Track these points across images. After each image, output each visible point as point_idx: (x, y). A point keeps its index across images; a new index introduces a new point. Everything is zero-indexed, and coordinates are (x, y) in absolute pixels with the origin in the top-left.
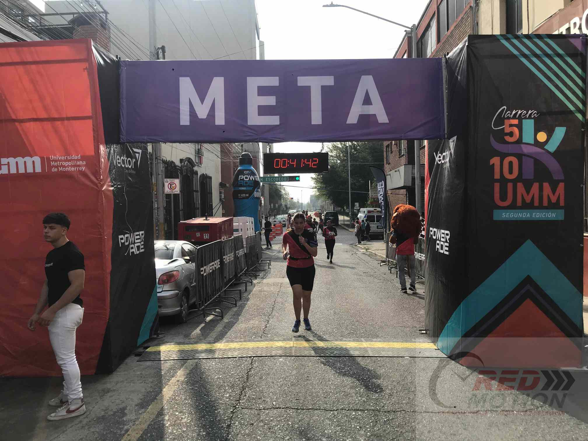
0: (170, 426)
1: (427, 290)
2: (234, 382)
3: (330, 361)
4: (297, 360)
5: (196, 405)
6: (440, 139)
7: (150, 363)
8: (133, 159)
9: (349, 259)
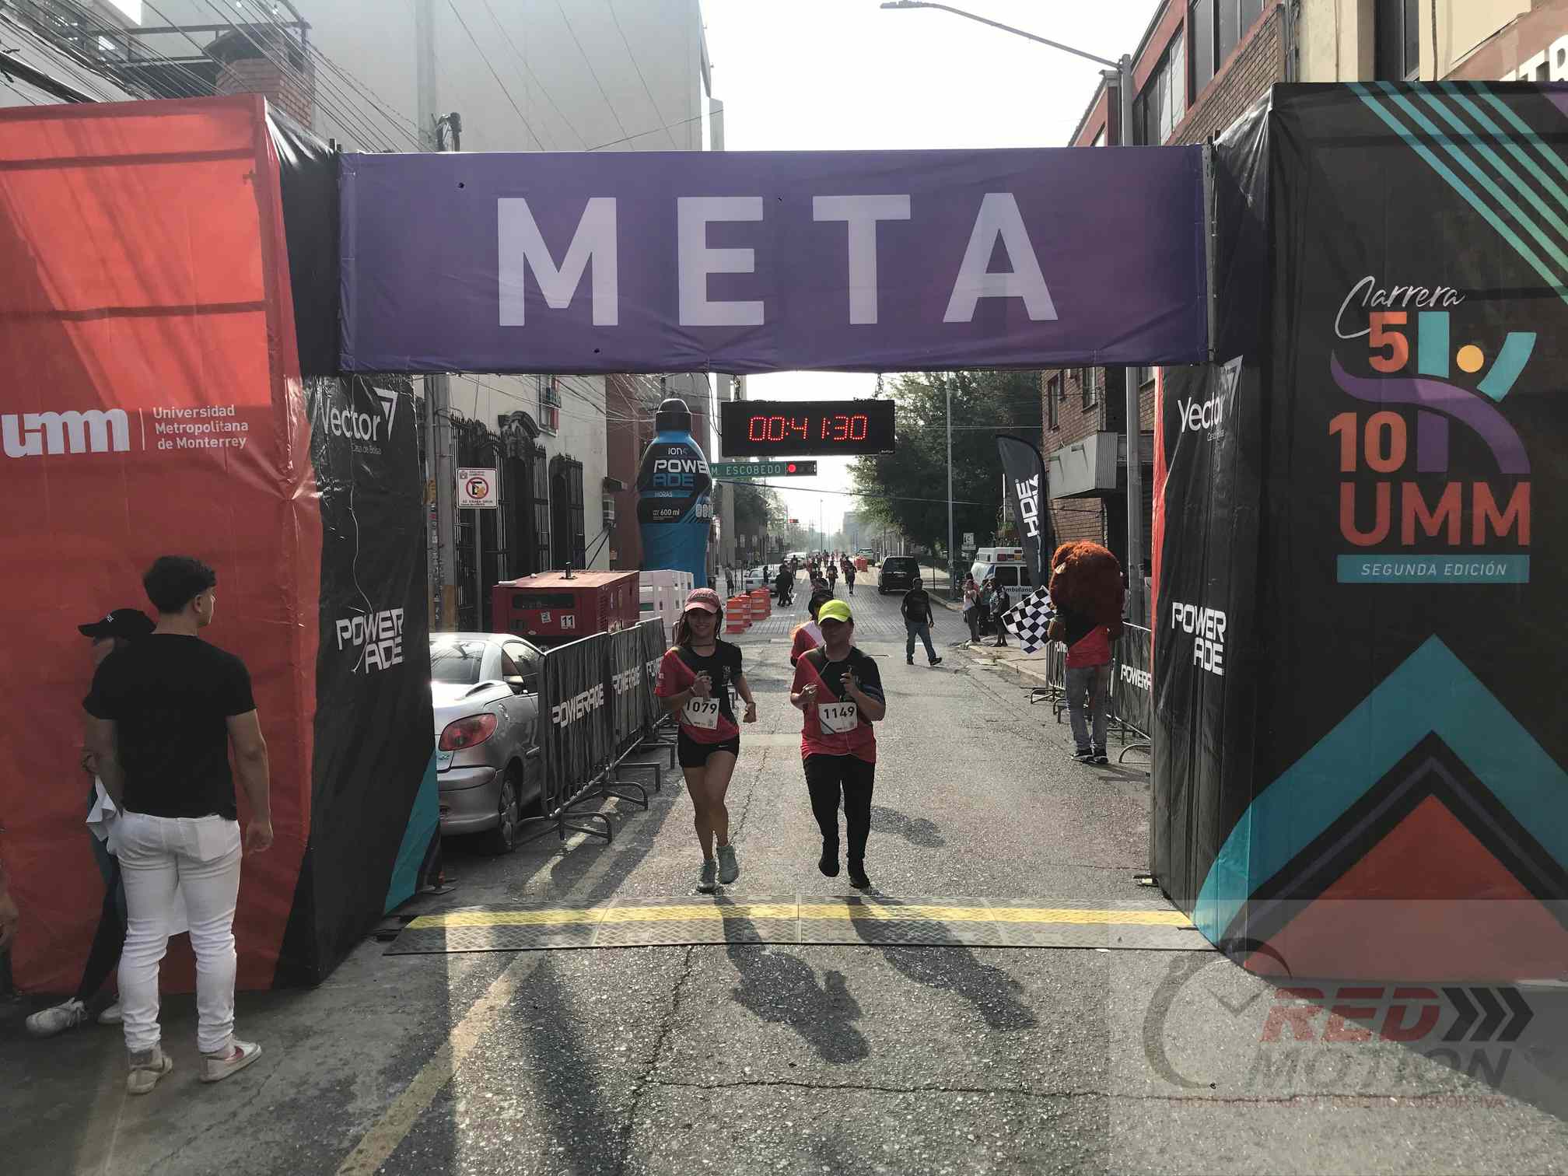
0: (469, 1130)
1: (1157, 767)
2: (641, 1012)
3: (898, 957)
4: (808, 954)
5: (539, 1073)
6: (1197, 364)
7: (418, 961)
8: (375, 417)
9: (948, 684)
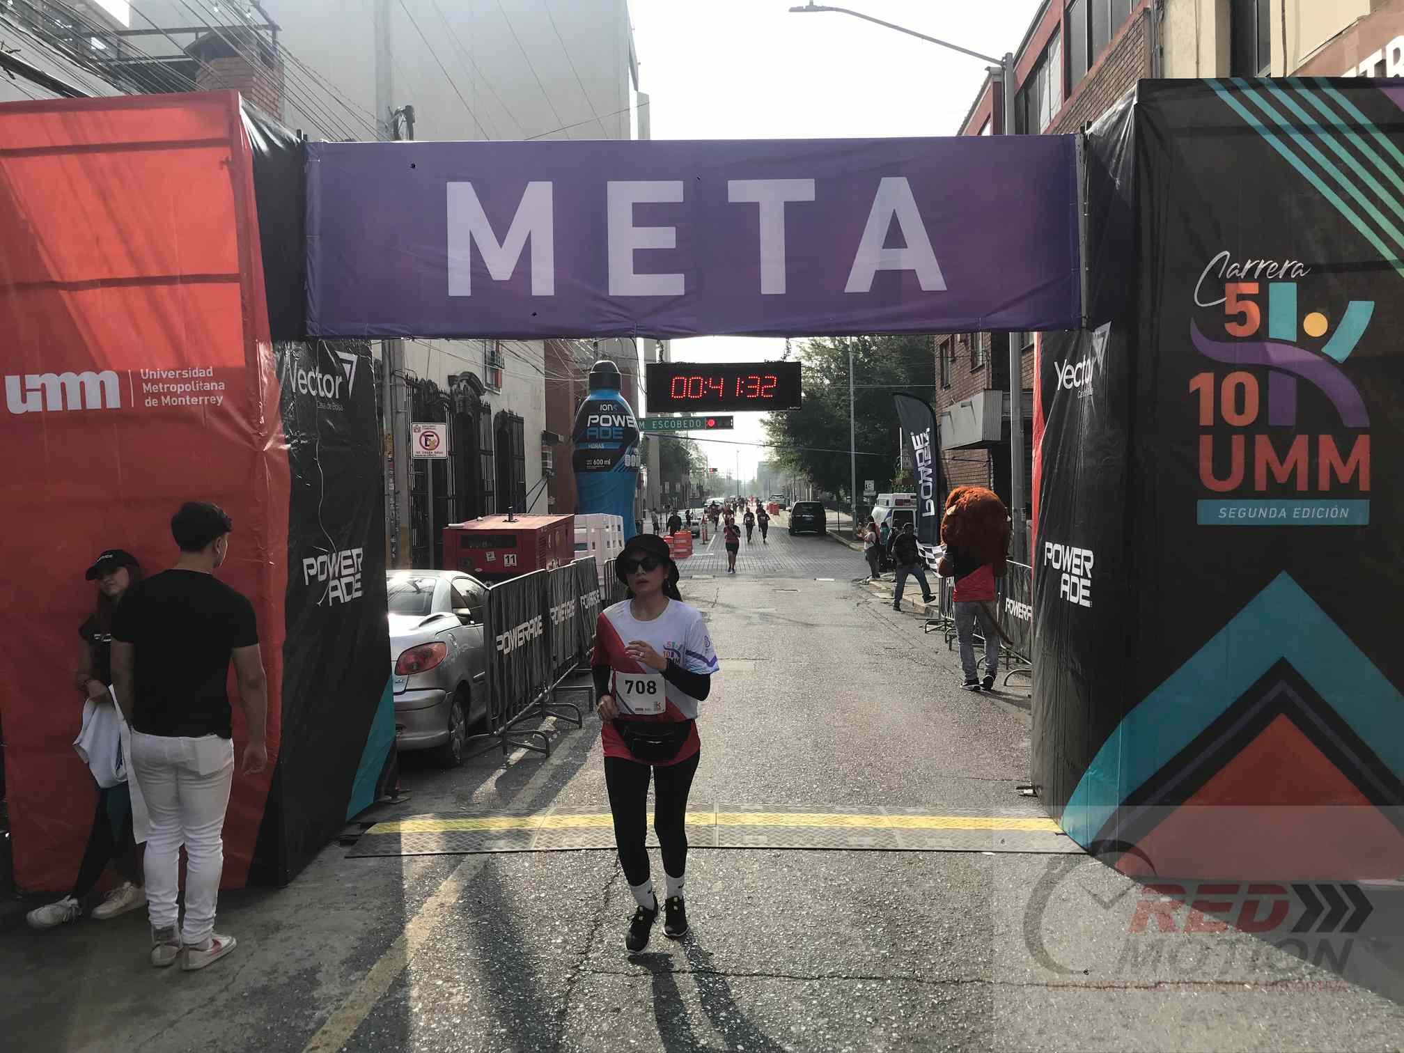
0: (421, 1013)
1: (1037, 690)
2: (576, 908)
3: (804, 859)
4: (725, 857)
5: (484, 963)
6: (1070, 330)
7: (376, 863)
8: (337, 377)
9: (851, 616)
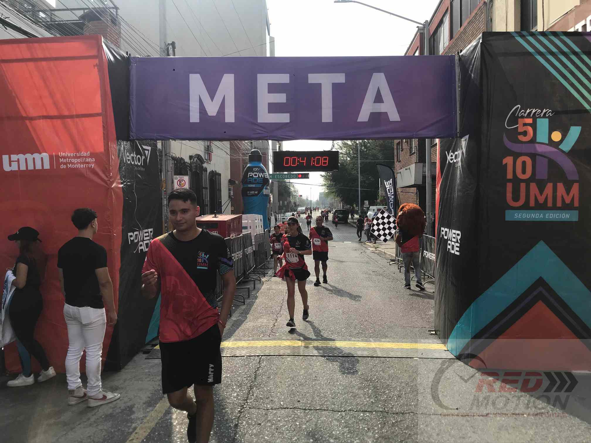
0: (177, 425)
1: (437, 290)
2: (242, 381)
3: (339, 361)
4: (305, 360)
6: (453, 138)
8: (142, 156)
9: (358, 257)
